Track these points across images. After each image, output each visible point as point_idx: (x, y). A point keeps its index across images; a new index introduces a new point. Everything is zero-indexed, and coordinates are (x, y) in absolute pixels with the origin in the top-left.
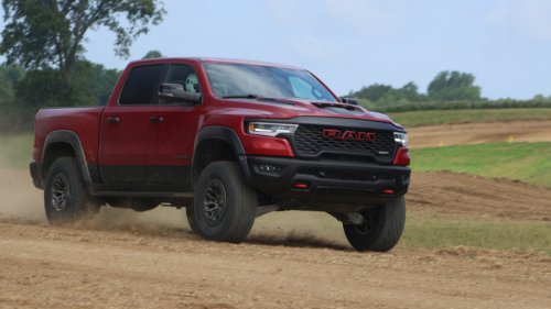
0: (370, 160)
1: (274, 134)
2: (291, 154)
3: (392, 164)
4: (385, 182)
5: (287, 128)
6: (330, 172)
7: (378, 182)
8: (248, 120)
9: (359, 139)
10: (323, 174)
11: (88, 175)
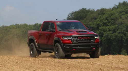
0: (89, 42)
1: (68, 39)
2: (72, 43)
3: (94, 43)
4: (93, 47)
5: (70, 38)
6: (80, 46)
7: (91, 47)
8: (63, 37)
9: (86, 38)
10: (79, 46)
11: (37, 46)
